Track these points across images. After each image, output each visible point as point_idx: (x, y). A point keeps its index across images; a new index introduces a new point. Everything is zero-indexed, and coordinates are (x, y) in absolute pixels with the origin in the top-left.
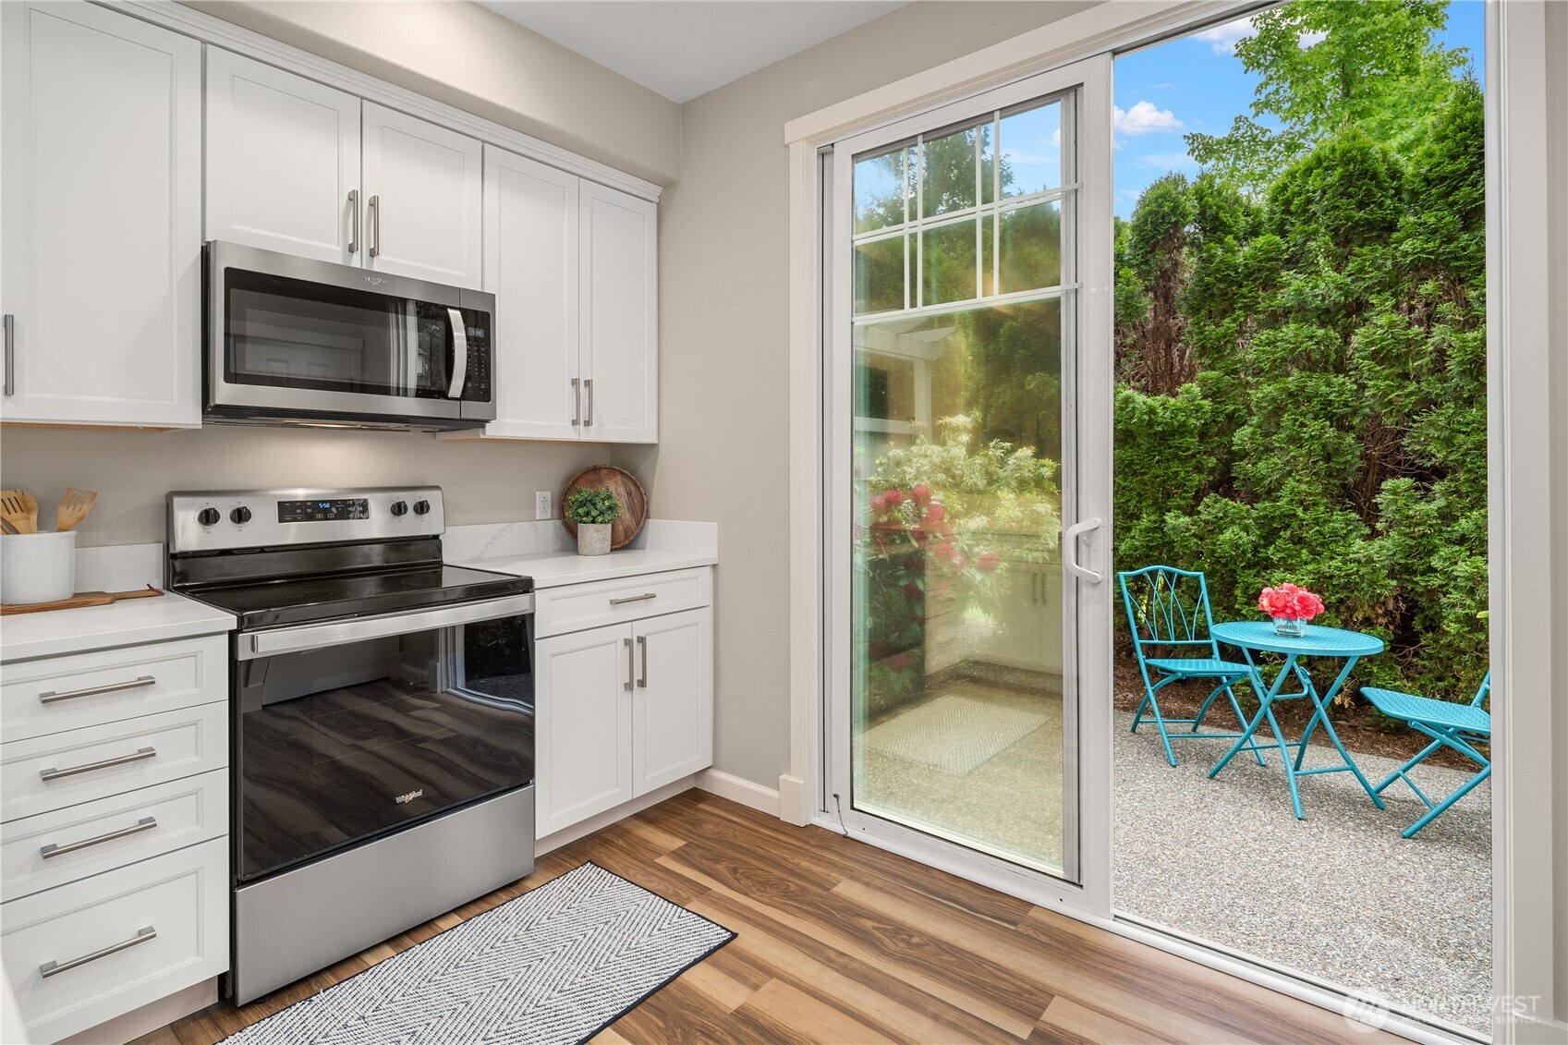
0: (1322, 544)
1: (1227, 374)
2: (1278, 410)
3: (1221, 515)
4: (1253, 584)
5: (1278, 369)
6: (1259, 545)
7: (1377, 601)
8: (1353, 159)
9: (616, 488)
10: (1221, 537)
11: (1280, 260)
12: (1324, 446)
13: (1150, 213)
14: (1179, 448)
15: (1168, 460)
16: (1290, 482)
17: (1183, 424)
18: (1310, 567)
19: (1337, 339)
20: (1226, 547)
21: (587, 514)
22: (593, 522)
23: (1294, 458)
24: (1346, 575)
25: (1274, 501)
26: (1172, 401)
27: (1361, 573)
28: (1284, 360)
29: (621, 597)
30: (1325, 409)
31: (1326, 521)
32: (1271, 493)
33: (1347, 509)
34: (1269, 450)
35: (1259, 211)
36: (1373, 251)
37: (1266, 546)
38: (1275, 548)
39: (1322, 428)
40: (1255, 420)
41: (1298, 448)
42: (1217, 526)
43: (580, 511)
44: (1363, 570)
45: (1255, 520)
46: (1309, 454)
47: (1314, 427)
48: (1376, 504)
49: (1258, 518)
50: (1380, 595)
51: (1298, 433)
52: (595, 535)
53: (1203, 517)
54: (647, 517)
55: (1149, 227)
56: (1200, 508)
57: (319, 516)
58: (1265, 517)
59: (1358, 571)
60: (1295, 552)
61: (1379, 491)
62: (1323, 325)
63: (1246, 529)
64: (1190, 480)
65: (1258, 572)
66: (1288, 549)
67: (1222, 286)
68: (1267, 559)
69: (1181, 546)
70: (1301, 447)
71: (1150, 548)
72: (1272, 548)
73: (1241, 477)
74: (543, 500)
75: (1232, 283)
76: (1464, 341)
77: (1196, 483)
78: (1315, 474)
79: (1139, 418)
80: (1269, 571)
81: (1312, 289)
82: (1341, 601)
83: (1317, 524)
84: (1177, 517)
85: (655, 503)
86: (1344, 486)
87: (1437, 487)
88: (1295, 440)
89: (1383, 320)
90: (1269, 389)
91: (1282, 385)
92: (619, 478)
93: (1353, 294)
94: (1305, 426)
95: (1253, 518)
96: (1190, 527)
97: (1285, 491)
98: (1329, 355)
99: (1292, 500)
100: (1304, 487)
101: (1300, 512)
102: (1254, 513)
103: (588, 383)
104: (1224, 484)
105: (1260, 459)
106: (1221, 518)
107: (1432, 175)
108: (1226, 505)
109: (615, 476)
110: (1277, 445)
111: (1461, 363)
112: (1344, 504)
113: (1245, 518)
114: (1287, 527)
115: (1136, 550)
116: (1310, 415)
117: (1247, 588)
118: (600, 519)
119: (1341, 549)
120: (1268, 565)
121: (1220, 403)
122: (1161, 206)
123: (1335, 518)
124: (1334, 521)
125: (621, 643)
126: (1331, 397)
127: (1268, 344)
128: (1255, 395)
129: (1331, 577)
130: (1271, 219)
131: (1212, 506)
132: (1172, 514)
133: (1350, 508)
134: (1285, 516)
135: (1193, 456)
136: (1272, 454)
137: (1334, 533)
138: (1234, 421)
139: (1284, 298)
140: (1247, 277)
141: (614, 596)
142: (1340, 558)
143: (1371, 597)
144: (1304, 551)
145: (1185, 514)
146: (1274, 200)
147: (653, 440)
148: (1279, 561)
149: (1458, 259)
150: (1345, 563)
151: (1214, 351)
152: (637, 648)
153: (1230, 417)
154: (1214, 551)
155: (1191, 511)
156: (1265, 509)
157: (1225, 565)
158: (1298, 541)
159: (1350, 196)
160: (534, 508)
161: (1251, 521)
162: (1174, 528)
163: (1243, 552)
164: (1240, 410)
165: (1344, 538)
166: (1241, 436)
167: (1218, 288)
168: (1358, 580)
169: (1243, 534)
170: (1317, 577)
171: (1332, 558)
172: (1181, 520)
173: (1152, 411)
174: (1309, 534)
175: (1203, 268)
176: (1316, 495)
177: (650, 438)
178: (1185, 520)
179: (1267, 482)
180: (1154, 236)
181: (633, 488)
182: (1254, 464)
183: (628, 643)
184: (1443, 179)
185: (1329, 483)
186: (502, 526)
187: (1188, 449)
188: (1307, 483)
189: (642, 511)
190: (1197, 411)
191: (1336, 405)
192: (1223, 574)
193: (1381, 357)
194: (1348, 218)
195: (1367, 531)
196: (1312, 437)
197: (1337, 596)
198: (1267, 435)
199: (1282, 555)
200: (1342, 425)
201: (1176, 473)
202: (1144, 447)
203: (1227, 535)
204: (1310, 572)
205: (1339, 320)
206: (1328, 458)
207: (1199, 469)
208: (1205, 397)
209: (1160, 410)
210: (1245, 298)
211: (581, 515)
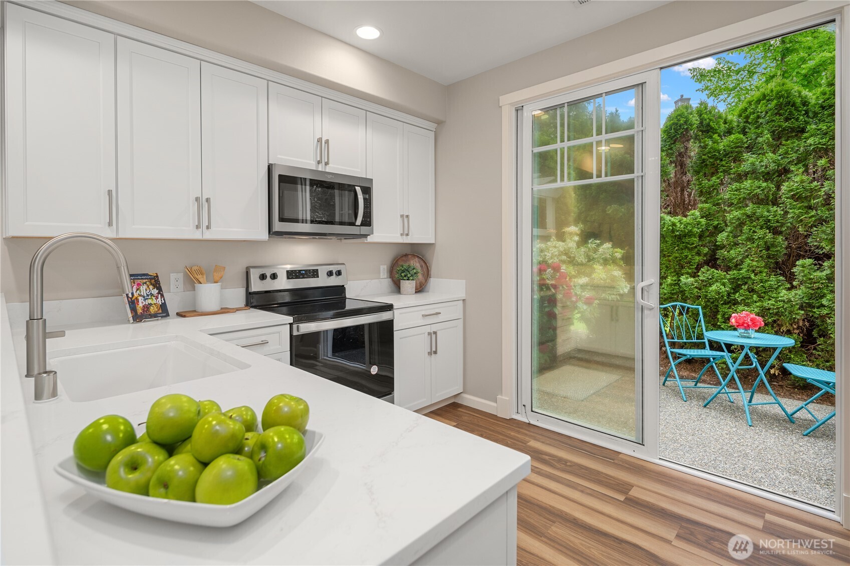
0: (765, 293)
1: (714, 205)
2: (741, 224)
3: (710, 277)
4: (727, 312)
5: (742, 203)
6: (730, 293)
7: (793, 321)
8: (782, 96)
9: (415, 263)
10: (710, 289)
11: (743, 147)
12: (766, 243)
13: (673, 124)
14: (688, 243)
15: (682, 249)
16: (748, 261)
17: (690, 231)
18: (758, 304)
19: (773, 188)
20: (713, 294)
21: (405, 276)
22: (408, 280)
23: (750, 248)
24: (777, 308)
25: (739, 270)
26: (685, 219)
27: (785, 307)
28: (744, 198)
29: (427, 314)
30: (767, 224)
31: (766, 281)
32: (737, 266)
33: (778, 274)
34: (736, 244)
35: (731, 121)
36: (793, 143)
37: (734, 293)
38: (739, 294)
39: (765, 234)
40: (729, 229)
41: (752, 243)
42: (708, 283)
43: (403, 274)
44: (786, 306)
45: (729, 280)
46: (758, 246)
47: (760, 233)
48: (794, 272)
49: (730, 279)
50: (795, 318)
51: (752, 236)
52: (408, 286)
53: (701, 278)
54: (430, 277)
55: (673, 131)
56: (699, 274)
57: (301, 277)
58: (734, 278)
59: (783, 306)
60: (750, 296)
61: (795, 266)
62: (766, 180)
63: (724, 285)
64: (694, 259)
65: (730, 306)
66: (746, 295)
67: (711, 160)
68: (735, 300)
69: (689, 293)
70: (753, 243)
71: (673, 294)
72: (737, 294)
73: (722, 258)
74: (384, 269)
75: (717, 159)
77: (697, 261)
78: (761, 257)
79: (667, 228)
80: (736, 306)
81: (760, 162)
82: (775, 321)
83: (762, 282)
84: (687, 278)
85: (433, 271)
86: (777, 263)
87: (826, 263)
88: (750, 239)
89: (798, 179)
90: (736, 214)
91: (743, 211)
92: (417, 259)
93: (782, 165)
94: (756, 232)
95: (728, 279)
96: (694, 283)
97: (745, 266)
98: (769, 196)
99: (748, 270)
100: (755, 263)
101: (752, 276)
102: (728, 277)
103: (407, 216)
104: (712, 261)
105: (731, 249)
106: (711, 279)
108: (713, 272)
109: (415, 258)
110: (740, 242)
112: (777, 272)
113: (723, 279)
114: (746, 283)
115: (665, 295)
116: (759, 227)
117: (724, 314)
118: (411, 278)
119: (774, 295)
120: (736, 303)
121: (710, 220)
122: (679, 120)
123: (771, 279)
124: (771, 281)
125: (427, 334)
126: (770, 218)
127: (736, 191)
128: (729, 217)
129: (769, 309)
130: (738, 126)
131: (706, 273)
132: (684, 277)
133: (780, 274)
134: (745, 278)
135: (696, 247)
136: (738, 247)
137: (771, 287)
138: (718, 230)
139: (745, 167)
140: (725, 156)
141: (424, 313)
142: (774, 299)
143: (790, 319)
144: (755, 296)
145: (691, 276)
146: (740, 116)
147: (432, 241)
148: (741, 301)
150: (776, 302)
151: (707, 194)
152: (434, 336)
153: (716, 227)
154: (706, 296)
155: (694, 275)
156: (734, 274)
157: (712, 303)
158: (752, 291)
159: (780, 115)
160: (380, 273)
161: (726, 280)
162: (685, 284)
163: (722, 296)
164: (721, 224)
165: (776, 289)
166: (721, 237)
167: (710, 162)
168: (783, 311)
169: (722, 287)
170: (761, 309)
171: (769, 300)
172: (689, 279)
173: (674, 224)
174: (757, 287)
175: (701, 151)
176: (761, 267)
177: (431, 240)
178: (691, 280)
179: (735, 261)
180: (675, 136)
181: (423, 264)
182: (728, 252)
183: (429, 334)
185: (768, 261)
186: (368, 281)
187: (693, 244)
188: (756, 261)
189: (427, 275)
190: (698, 225)
191: (772, 222)
192: (711, 307)
193: (796, 197)
194: (780, 126)
195: (789, 286)
196: (759, 238)
197: (772, 319)
198: (735, 237)
199: (743, 298)
200: (776, 232)
201: (687, 256)
202: (670, 242)
203: (714, 287)
204: (758, 307)
205: (774, 178)
206: (768, 249)
207: (698, 254)
208: (702, 217)
209: (678, 225)
210: (724, 166)
211: (402, 276)
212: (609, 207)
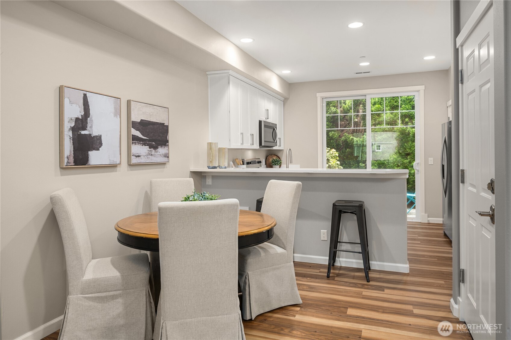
43: (276, 163)
74: (264, 161)
76: (413, 131)
87: (408, 157)
91: (382, 137)
93: (394, 119)
102: (377, 163)
103: (280, 138)
107: (407, 98)
109: (275, 156)
111: (412, 135)
130: (378, 101)
145: (363, 164)
147: (283, 149)
149: (411, 115)
156: (379, 162)
159: (394, 100)
160: (263, 163)
181: (278, 158)
184: (409, 99)
194: (393, 104)
209: (359, 141)
210: (375, 118)
211: (275, 164)
212: (330, 133)
